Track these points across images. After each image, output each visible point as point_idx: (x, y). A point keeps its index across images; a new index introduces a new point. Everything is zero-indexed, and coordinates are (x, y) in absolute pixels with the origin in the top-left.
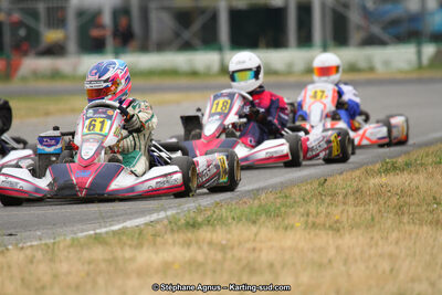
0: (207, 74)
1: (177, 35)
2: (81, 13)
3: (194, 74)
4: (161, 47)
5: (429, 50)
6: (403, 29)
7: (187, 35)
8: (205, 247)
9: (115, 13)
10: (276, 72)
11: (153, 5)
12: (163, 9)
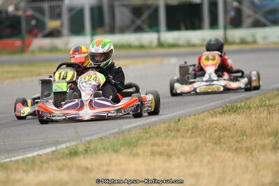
0: (150, 47)
1: (133, 22)
2: (71, 10)
3: (142, 47)
4: (123, 30)
7: (139, 22)
8: (74, 171)
9: (92, 9)
10: (194, 46)
11: (117, 4)
12: (124, 6)
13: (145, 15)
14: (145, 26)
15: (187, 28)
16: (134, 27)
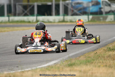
0: (33, 22)
1: (24, 12)
3: (29, 22)
4: (19, 15)
5: (91, 17)
6: (82, 11)
7: (26, 12)
9: (7, 6)
10: (51, 22)
11: (17, 4)
12: (20, 5)
13: (28, 9)
14: (28, 14)
15: (48, 15)
16: (24, 14)
